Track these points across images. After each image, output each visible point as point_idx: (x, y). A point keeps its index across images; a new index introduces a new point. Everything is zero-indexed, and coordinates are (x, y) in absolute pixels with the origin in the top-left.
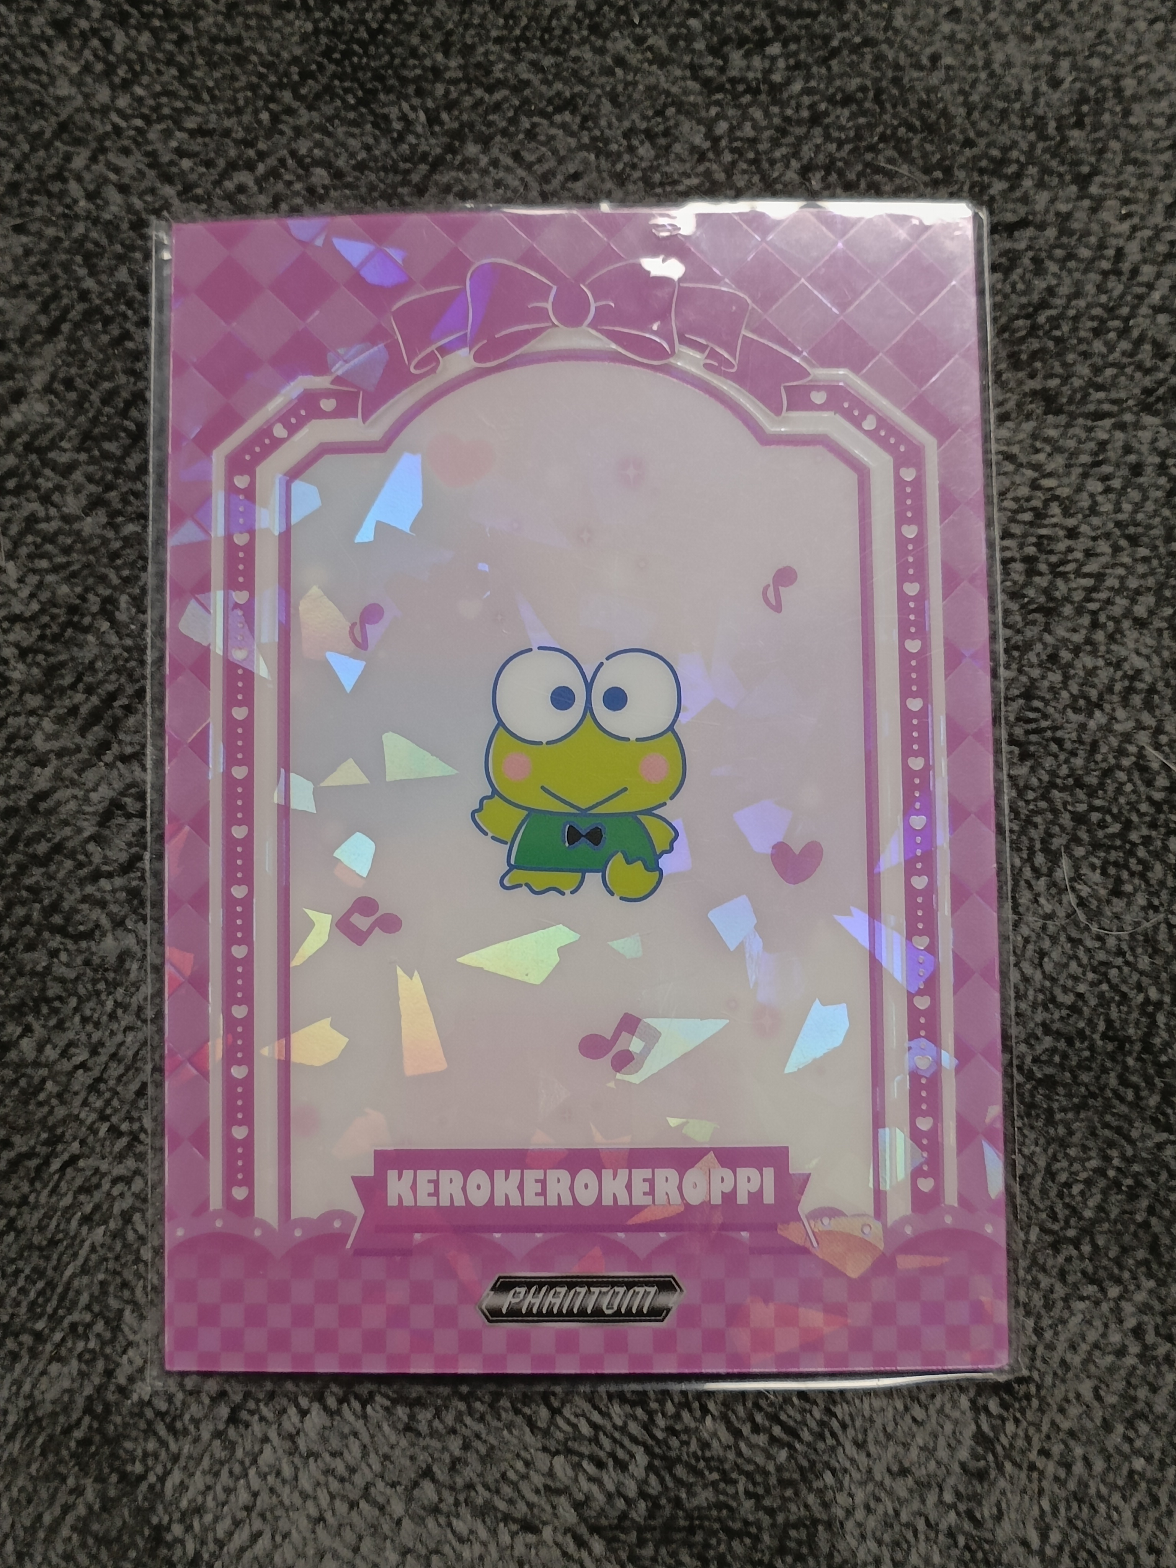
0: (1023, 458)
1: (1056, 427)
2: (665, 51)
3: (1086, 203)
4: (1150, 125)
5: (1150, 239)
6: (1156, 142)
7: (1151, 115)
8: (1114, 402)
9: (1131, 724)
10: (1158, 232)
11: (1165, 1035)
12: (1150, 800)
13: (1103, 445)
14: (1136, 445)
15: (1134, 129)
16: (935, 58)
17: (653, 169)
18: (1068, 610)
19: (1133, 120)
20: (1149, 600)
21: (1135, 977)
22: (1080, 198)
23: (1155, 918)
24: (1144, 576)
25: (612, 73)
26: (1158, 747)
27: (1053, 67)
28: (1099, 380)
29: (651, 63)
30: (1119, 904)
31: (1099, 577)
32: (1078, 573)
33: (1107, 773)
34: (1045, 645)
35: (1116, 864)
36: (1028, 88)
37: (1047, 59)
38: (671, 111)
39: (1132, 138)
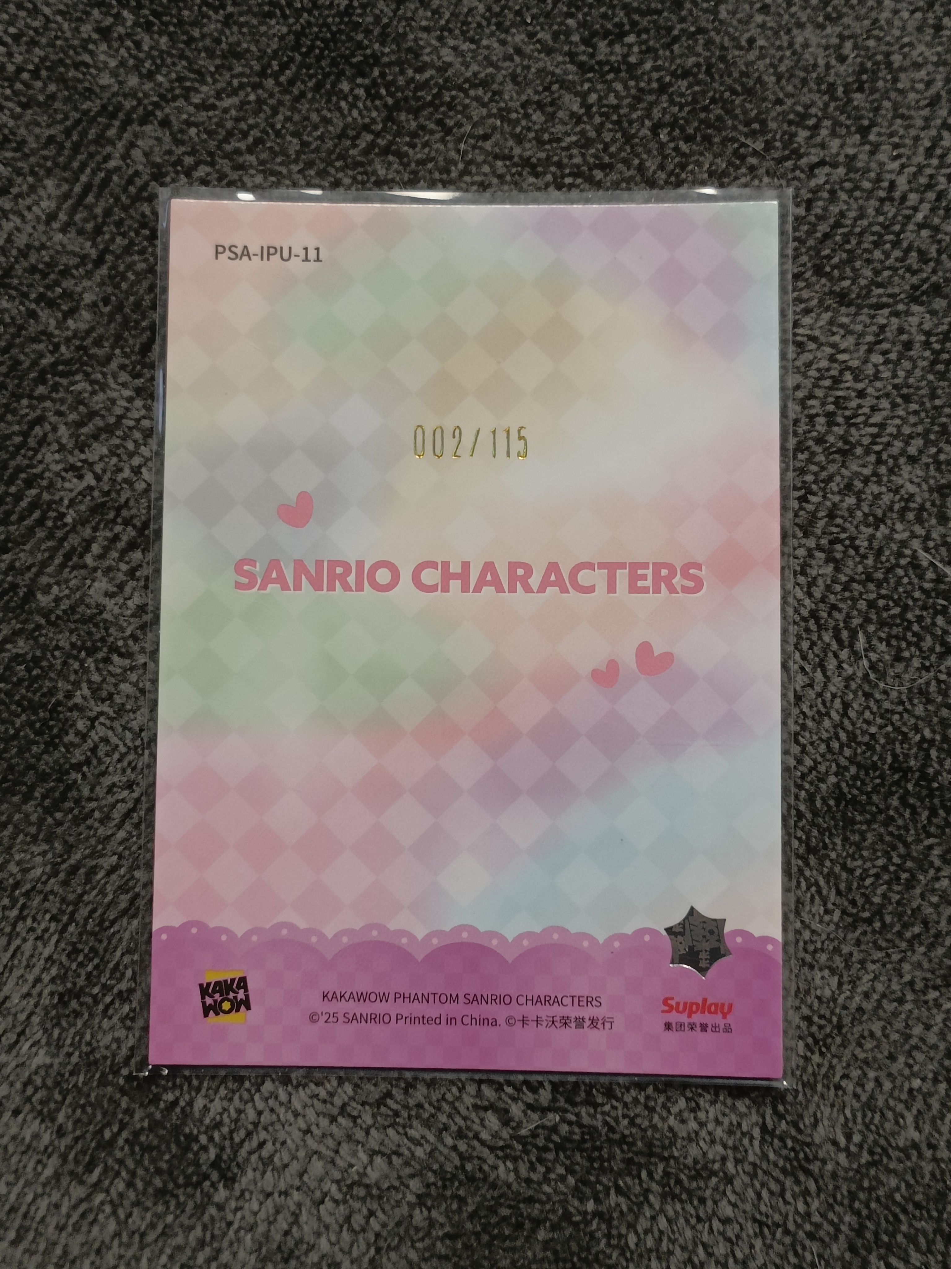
0: (823, 339)
1: (848, 315)
2: (550, 42)
3: (867, 147)
4: (913, 89)
5: (915, 174)
6: (917, 102)
7: (913, 81)
8: (890, 296)
9: (907, 534)
10: (920, 168)
11: (936, 766)
12: (921, 588)
13: (882, 328)
14: (907, 327)
15: (901, 92)
16: (751, 41)
17: (543, 130)
18: (859, 451)
19: (900, 86)
20: (919, 442)
21: (913, 721)
22: (862, 144)
23: (926, 676)
24: (915, 425)
25: (512, 60)
26: (927, 550)
27: (839, 47)
28: (879, 279)
29: (540, 52)
30: (900, 667)
31: (882, 426)
32: (866, 424)
33: (889, 570)
34: (843, 477)
35: (897, 637)
36: (821, 62)
37: (835, 41)
38: (555, 87)
39: (899, 99)
